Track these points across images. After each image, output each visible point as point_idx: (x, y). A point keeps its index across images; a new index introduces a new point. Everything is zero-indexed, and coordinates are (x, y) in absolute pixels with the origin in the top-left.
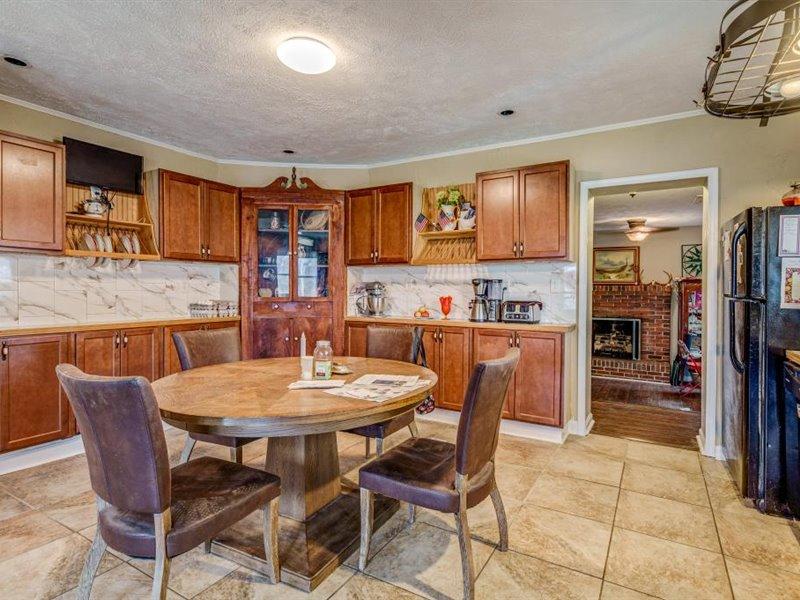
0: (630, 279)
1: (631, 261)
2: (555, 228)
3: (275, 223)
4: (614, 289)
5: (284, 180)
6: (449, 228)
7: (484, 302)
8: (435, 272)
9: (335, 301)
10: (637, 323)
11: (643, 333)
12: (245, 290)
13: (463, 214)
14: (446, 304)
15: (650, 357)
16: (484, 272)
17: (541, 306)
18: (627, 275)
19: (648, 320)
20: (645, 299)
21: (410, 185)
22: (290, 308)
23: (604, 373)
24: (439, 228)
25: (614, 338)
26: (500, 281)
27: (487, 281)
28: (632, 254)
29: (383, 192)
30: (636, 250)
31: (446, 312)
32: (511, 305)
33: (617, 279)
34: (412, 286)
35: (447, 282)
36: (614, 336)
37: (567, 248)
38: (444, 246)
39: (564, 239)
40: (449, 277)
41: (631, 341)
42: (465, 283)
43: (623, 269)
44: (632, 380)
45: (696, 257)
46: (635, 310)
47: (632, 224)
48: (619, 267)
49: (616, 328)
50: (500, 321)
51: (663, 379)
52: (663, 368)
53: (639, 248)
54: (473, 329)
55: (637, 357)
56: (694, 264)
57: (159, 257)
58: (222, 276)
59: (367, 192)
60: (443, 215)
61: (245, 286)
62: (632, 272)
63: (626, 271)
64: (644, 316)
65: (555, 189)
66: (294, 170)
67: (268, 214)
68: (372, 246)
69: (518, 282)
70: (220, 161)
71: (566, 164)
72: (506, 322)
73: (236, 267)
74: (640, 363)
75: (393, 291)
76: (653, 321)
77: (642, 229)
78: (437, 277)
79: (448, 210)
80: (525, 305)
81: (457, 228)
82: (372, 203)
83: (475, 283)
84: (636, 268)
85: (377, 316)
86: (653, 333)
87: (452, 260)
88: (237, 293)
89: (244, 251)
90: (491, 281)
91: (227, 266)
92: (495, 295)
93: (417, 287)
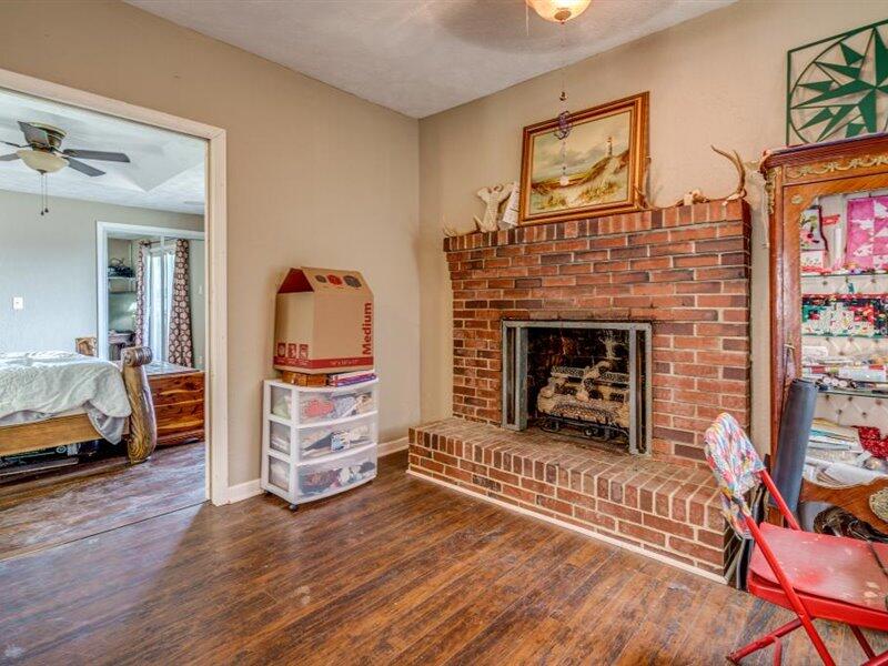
0: (620, 198)
1: (622, 143)
4: (571, 231)
10: (641, 336)
11: (658, 368)
15: (679, 450)
18: (611, 185)
19: (674, 327)
20: (659, 255)
23: (517, 492)
28: (626, 119)
30: (638, 105)
43: (599, 169)
45: (846, 80)
46: (633, 293)
48: (588, 167)
51: (697, 551)
52: (697, 507)
55: (642, 448)
56: (834, 104)
63: (608, 175)
64: (659, 313)
76: (688, 329)
86: (689, 370)
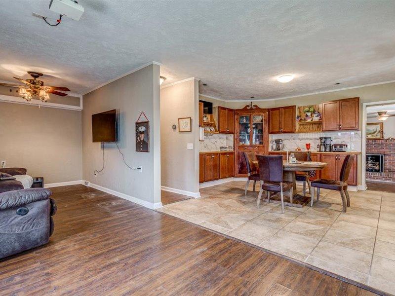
0: (379, 137)
1: (379, 129)
2: (354, 120)
3: (245, 121)
4: (370, 141)
5: (248, 106)
6: (309, 120)
7: (324, 145)
8: (302, 135)
9: (265, 145)
10: (382, 156)
11: (385, 160)
12: (236, 142)
13: (315, 115)
14: (308, 146)
15: (389, 171)
16: (323, 135)
17: (347, 146)
19: (388, 155)
20: (386, 145)
21: (295, 106)
22: (251, 148)
24: (305, 120)
25: (370, 163)
26: (330, 138)
27: (325, 138)
28: (379, 126)
29: (284, 109)
30: (381, 124)
31: (308, 149)
32: (335, 146)
33: (372, 137)
34: (293, 140)
35: (307, 139)
36: (370, 162)
37: (358, 126)
38: (307, 126)
39: (357, 123)
40: (308, 137)
41: (379, 164)
42: (316, 139)
43: (375, 132)
44: (379, 181)
46: (381, 150)
47: (380, 114)
48: (373, 132)
49: (371, 159)
50: (330, 151)
53: (383, 123)
54: (321, 154)
55: (382, 171)
57: (218, 132)
58: (227, 138)
59: (278, 109)
60: (307, 116)
61: (235, 141)
62: (379, 134)
63: (376, 134)
64: (386, 153)
65: (353, 106)
66: (251, 103)
67: (242, 117)
68: (280, 127)
69: (337, 138)
70: (226, 101)
71: (358, 98)
72: (333, 151)
73: (233, 135)
74: (383, 174)
75: (285, 142)
76: (390, 155)
77: (385, 115)
78: (303, 137)
79: (309, 114)
80: (341, 146)
81: (312, 120)
82: (280, 113)
83: (321, 139)
84: (381, 132)
85: (281, 150)
86: (390, 161)
87: (309, 131)
88: (233, 144)
89: (235, 130)
90: (327, 138)
91: (229, 135)
92: (328, 142)
93: (295, 141)
